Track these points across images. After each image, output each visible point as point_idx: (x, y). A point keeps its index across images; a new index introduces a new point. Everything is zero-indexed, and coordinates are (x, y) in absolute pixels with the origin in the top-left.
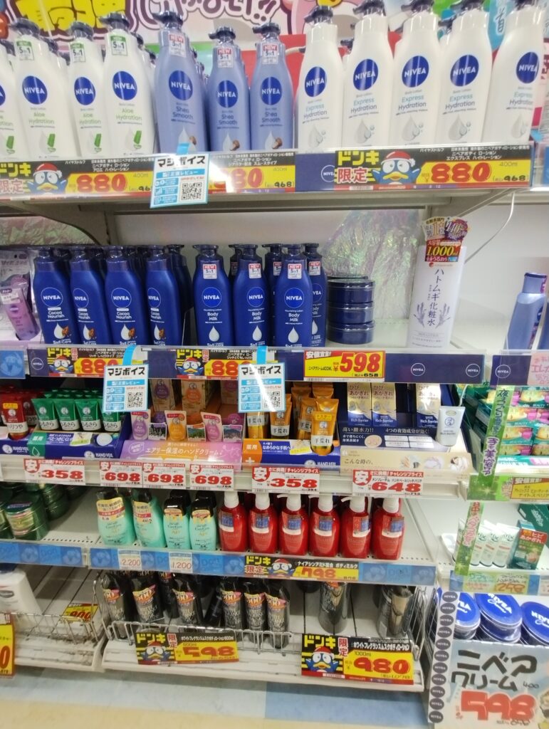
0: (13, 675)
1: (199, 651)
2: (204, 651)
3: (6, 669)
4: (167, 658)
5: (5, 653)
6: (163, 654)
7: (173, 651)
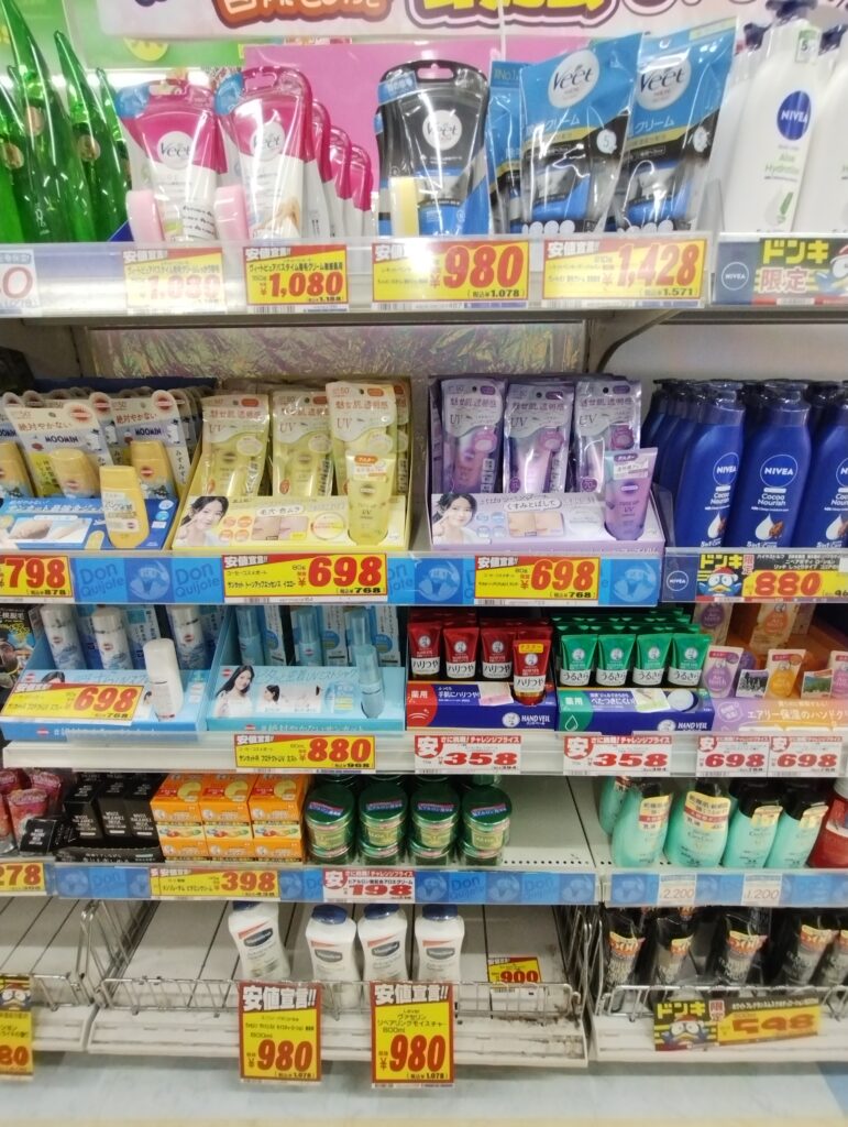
0: (451, 1080)
1: (759, 1024)
2: (766, 1025)
3: (440, 1071)
4: (703, 1040)
5: (437, 1046)
6: (700, 1033)
7: (716, 1027)
